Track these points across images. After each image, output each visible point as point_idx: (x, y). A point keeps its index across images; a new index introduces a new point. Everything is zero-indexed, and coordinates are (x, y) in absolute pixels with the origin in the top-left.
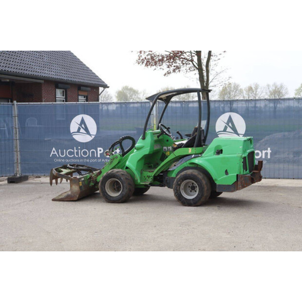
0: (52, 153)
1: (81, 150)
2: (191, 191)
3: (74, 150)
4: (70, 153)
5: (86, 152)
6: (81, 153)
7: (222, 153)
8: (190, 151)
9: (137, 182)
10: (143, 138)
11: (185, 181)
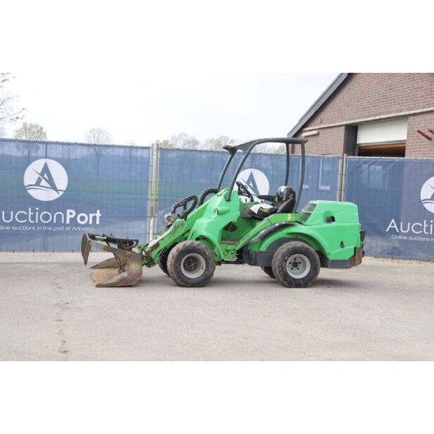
1: (40, 212)
2: (292, 269)
3: (28, 212)
4: (21, 217)
5: (49, 215)
6: (39, 217)
7: (334, 221)
8: (289, 217)
9: (220, 257)
10: (228, 199)
11: (292, 257)
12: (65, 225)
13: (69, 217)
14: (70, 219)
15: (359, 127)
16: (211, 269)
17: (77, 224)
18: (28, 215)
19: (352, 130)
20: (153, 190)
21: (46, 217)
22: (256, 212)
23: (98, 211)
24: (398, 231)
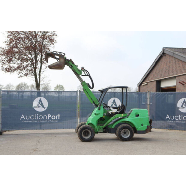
0: (22, 117)
1: (39, 116)
2: (124, 134)
3: (34, 116)
4: (32, 117)
6: (38, 117)
7: (139, 116)
8: (122, 115)
9: (97, 131)
10: (99, 109)
11: (123, 130)
12: (47, 120)
13: (49, 117)
14: (49, 118)
15: (161, 81)
17: (52, 120)
19: (158, 82)
20: (78, 106)
21: (41, 117)
22: (111, 114)
23: (59, 115)
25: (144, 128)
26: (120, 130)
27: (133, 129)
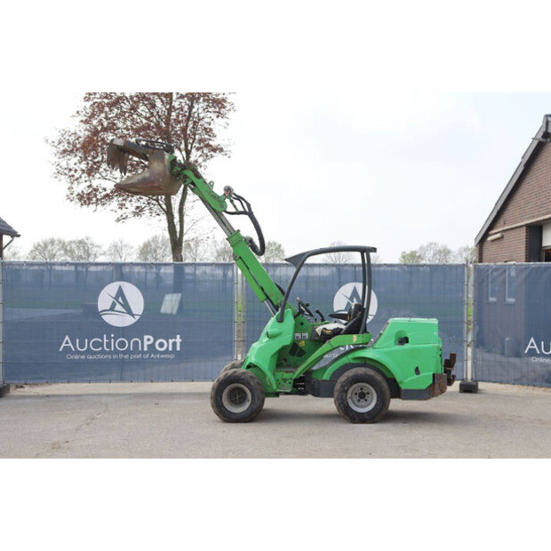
0: (64, 345)
1: (115, 339)
2: (359, 401)
3: (103, 340)
4: (96, 345)
5: (124, 342)
6: (115, 344)
7: (407, 342)
8: (355, 338)
9: (272, 388)
10: (281, 320)
11: (355, 386)
12: (143, 352)
13: (146, 343)
15: (544, 228)
16: (257, 402)
17: (156, 352)
18: (103, 342)
19: (535, 231)
22: (320, 334)
23: (178, 336)
24: (538, 352)
25: (424, 381)
26: (343, 386)
27: (385, 385)
